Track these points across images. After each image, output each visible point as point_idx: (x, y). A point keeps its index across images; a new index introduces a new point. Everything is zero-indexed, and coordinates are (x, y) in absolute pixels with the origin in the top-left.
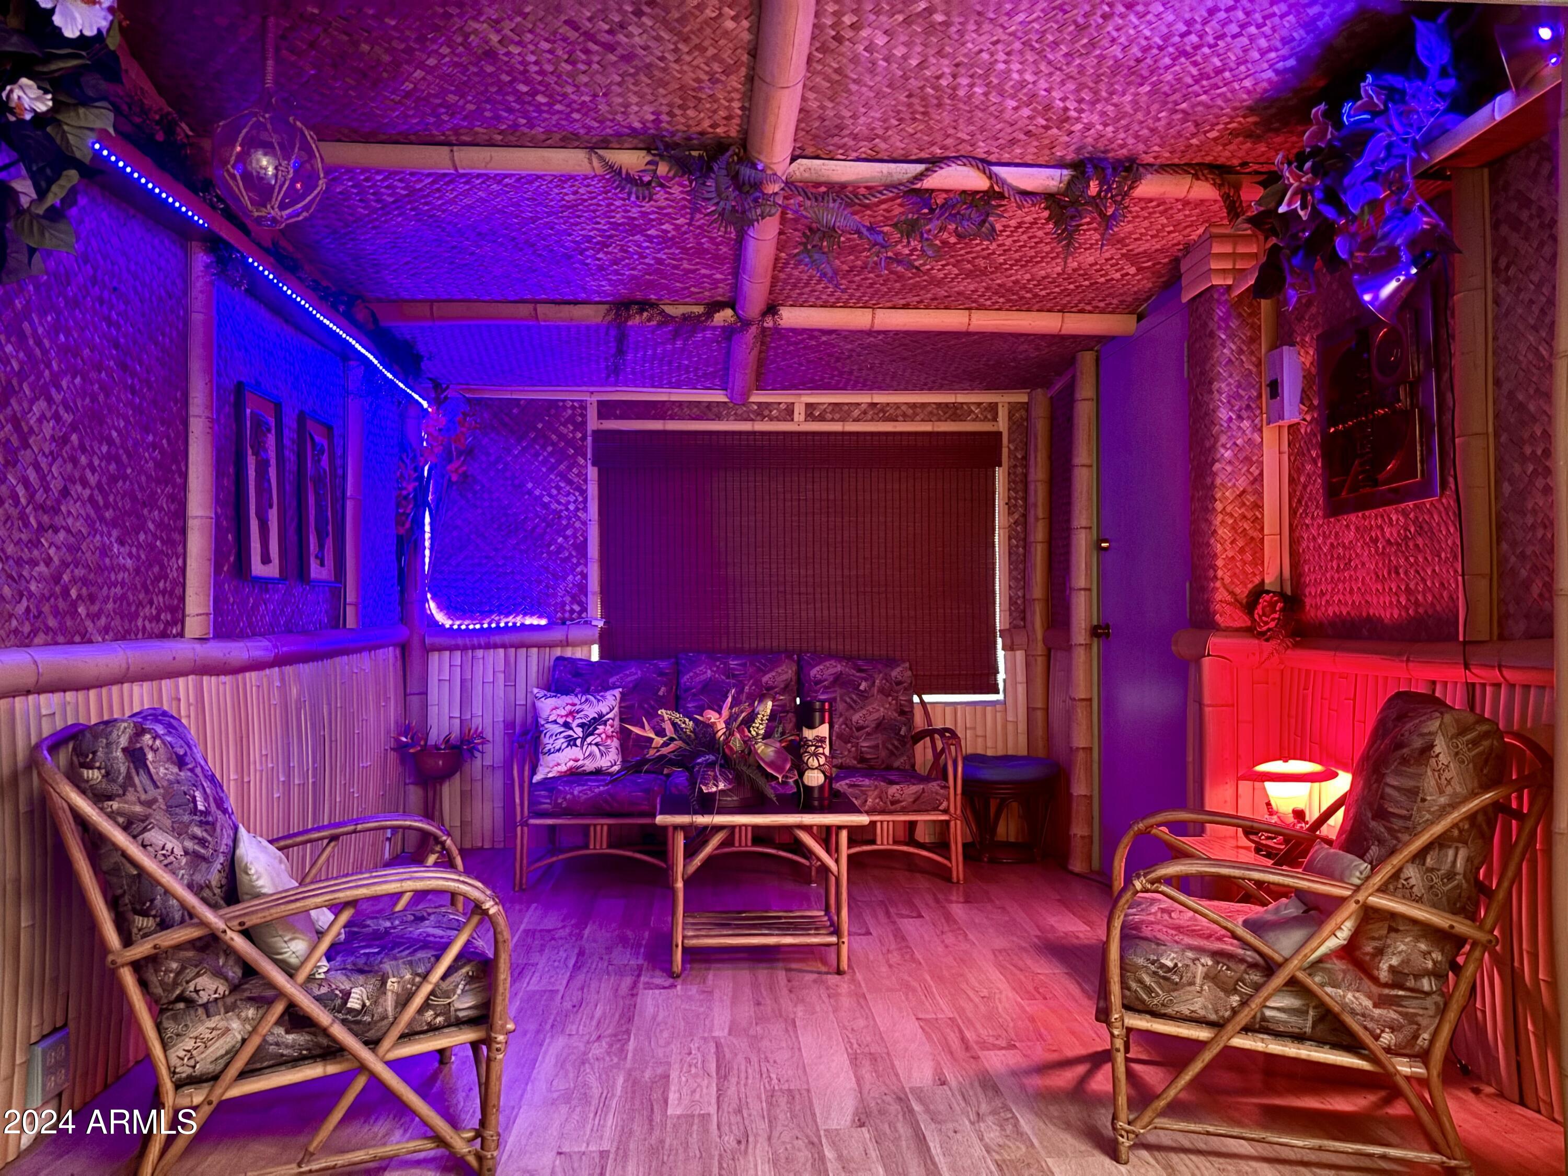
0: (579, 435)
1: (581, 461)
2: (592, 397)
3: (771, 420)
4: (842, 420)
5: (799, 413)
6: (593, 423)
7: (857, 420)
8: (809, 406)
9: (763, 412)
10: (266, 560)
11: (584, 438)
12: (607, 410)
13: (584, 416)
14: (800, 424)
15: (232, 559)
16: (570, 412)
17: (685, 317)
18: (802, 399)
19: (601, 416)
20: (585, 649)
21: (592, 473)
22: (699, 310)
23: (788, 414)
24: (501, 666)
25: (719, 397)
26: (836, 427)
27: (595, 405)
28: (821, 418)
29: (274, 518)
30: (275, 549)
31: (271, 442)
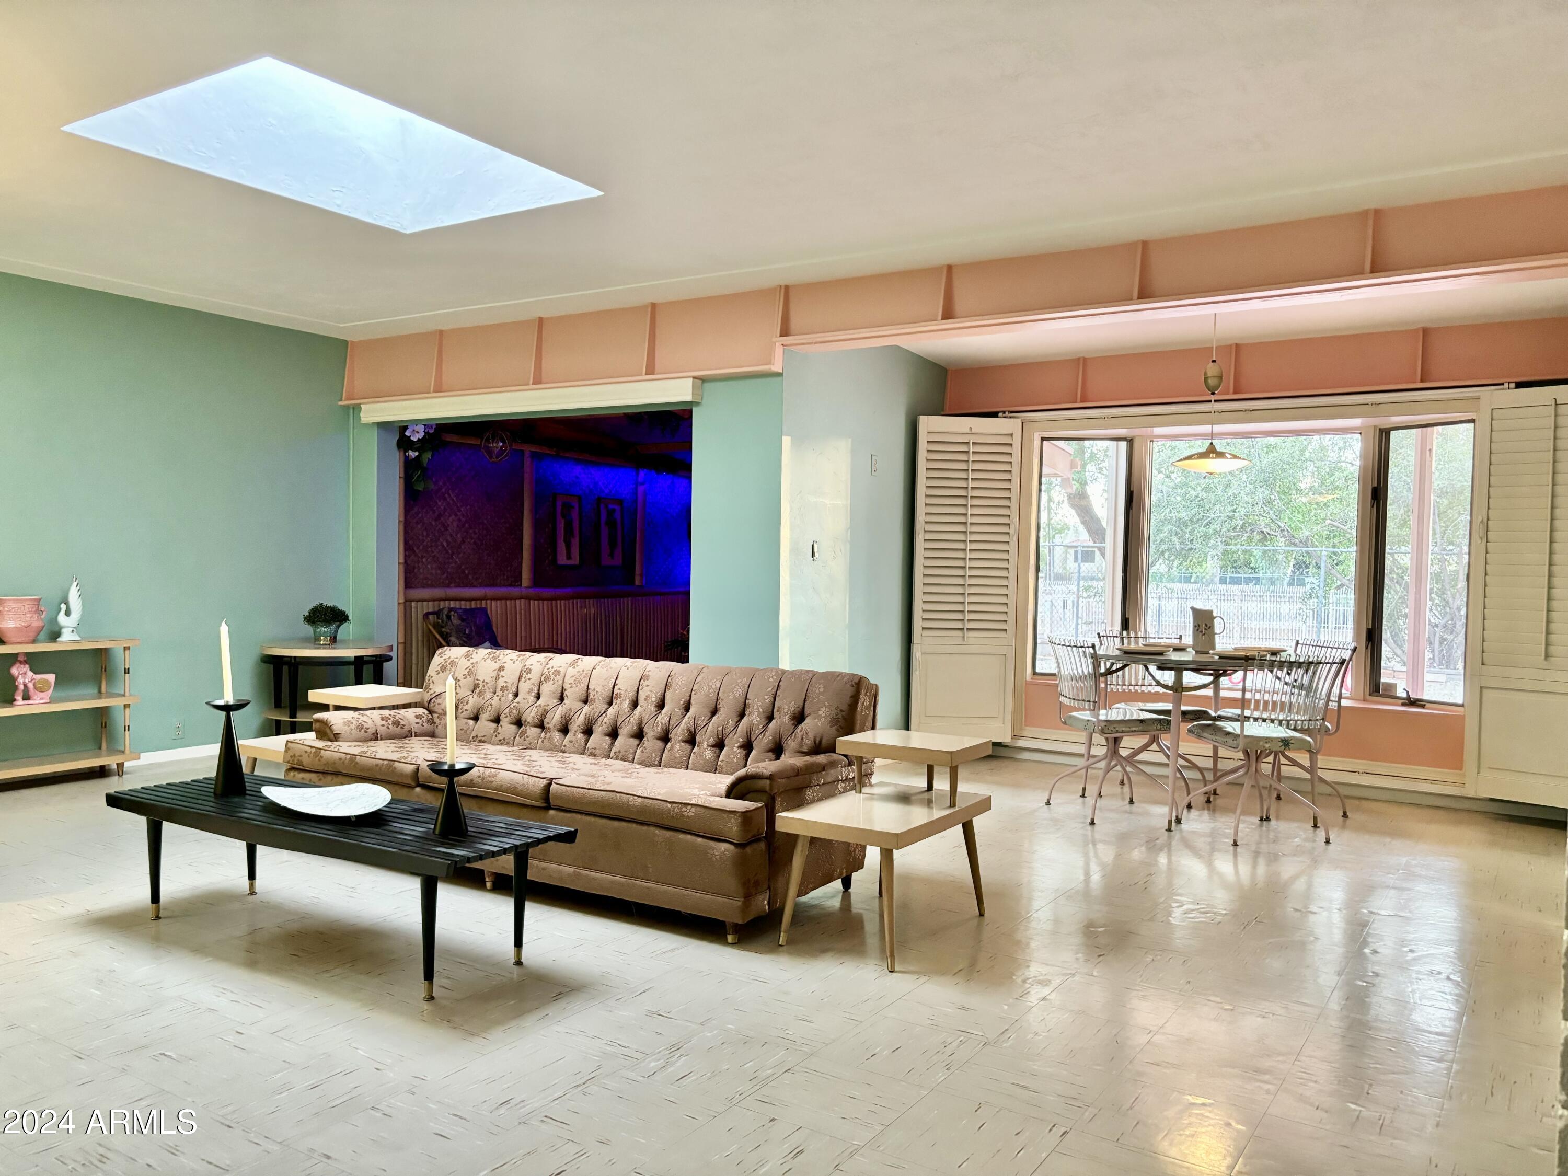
10: (569, 558)
29: (576, 542)
30: (576, 553)
31: (575, 513)
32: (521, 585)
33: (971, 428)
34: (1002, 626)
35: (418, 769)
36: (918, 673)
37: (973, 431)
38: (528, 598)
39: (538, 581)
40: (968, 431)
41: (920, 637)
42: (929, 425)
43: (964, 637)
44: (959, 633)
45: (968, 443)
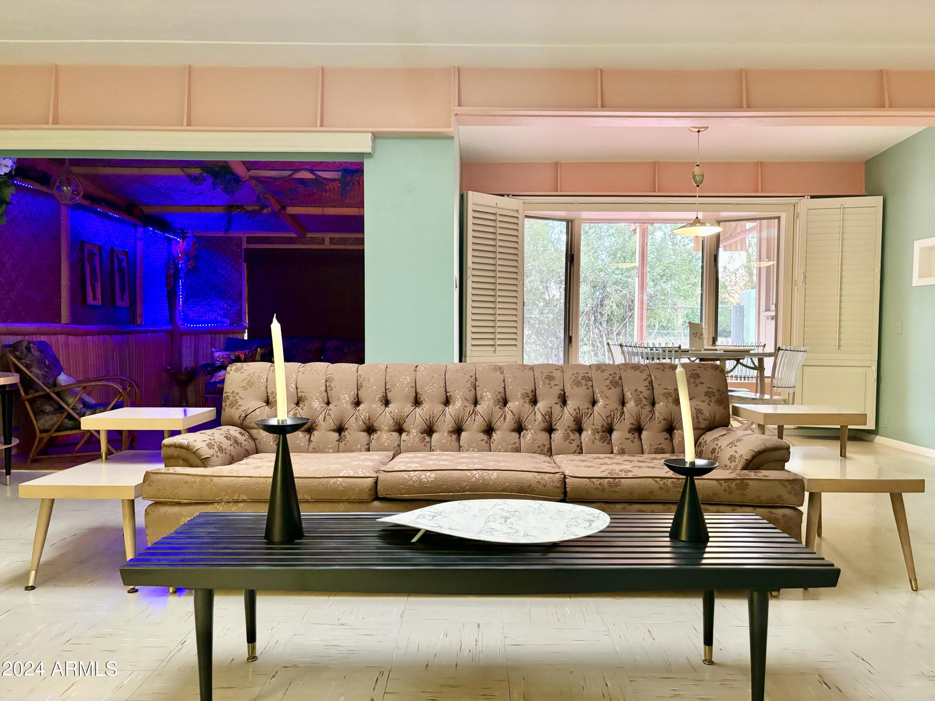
0: (239, 250)
1: (241, 261)
2: (244, 236)
3: (315, 244)
4: (344, 244)
5: (327, 241)
6: (245, 246)
7: (351, 244)
8: (330, 238)
9: (312, 241)
10: (95, 298)
11: (241, 252)
12: (250, 240)
13: (241, 243)
14: (327, 245)
15: (81, 299)
16: (236, 241)
17: (254, 211)
18: (327, 236)
19: (248, 242)
20: (241, 335)
21: (245, 265)
22: (257, 208)
23: (322, 241)
24: (209, 341)
25: (293, 235)
26: (342, 247)
27: (245, 238)
28: (336, 244)
29: (99, 285)
30: (99, 295)
31: (97, 259)
32: (60, 322)
34: (514, 342)
37: (498, 206)
38: (68, 334)
39: (75, 319)
40: (495, 205)
41: (471, 352)
42: (473, 197)
43: (495, 351)
44: (491, 348)
45: (496, 214)
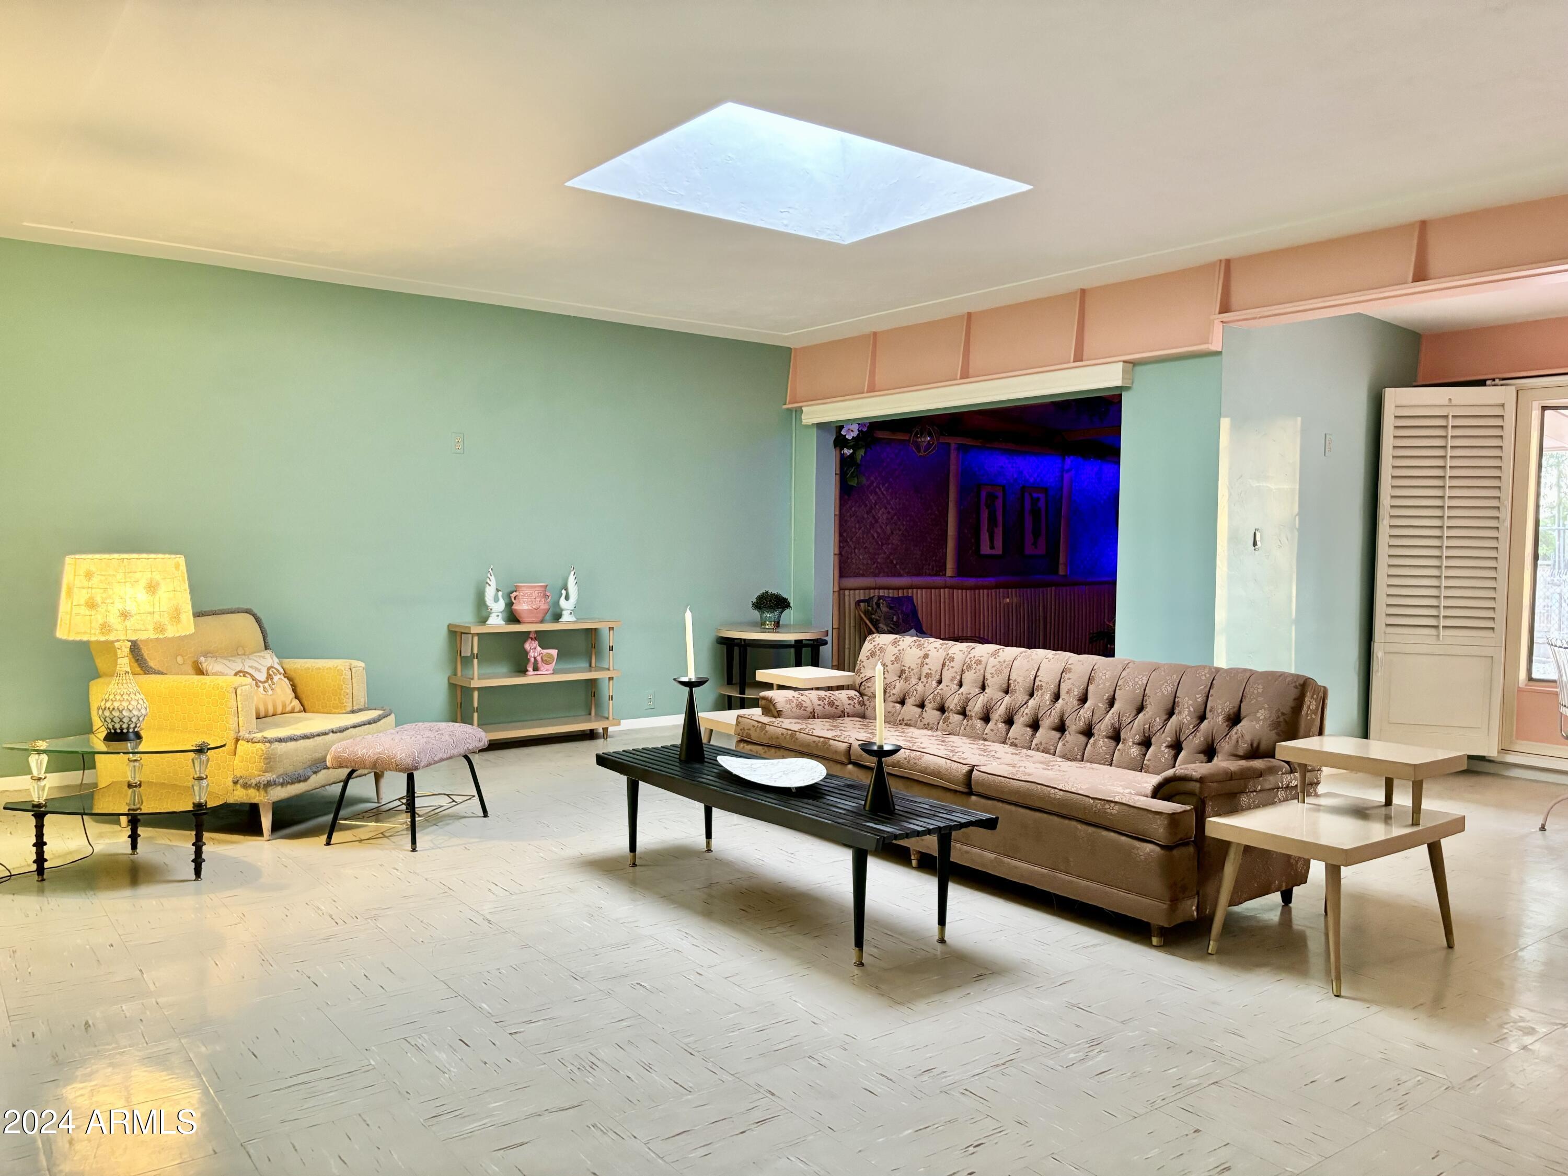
10: (992, 547)
15: (971, 547)
29: (999, 532)
30: (999, 543)
31: (999, 503)
32: (945, 575)
33: (1450, 399)
34: (1489, 624)
35: (850, 748)
36: (1379, 674)
37: (1454, 402)
38: (952, 587)
39: (962, 570)
40: (1447, 402)
41: (1383, 635)
42: (1395, 398)
43: (1438, 636)
44: (1433, 632)
45: (1447, 416)
